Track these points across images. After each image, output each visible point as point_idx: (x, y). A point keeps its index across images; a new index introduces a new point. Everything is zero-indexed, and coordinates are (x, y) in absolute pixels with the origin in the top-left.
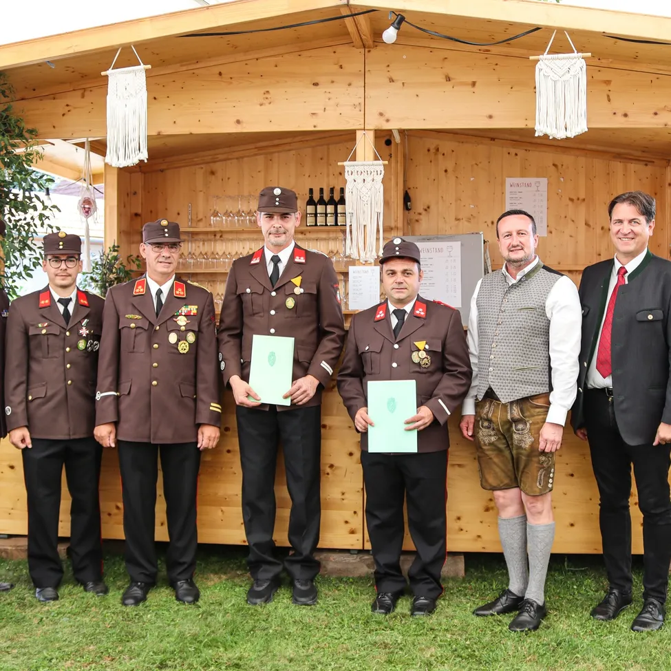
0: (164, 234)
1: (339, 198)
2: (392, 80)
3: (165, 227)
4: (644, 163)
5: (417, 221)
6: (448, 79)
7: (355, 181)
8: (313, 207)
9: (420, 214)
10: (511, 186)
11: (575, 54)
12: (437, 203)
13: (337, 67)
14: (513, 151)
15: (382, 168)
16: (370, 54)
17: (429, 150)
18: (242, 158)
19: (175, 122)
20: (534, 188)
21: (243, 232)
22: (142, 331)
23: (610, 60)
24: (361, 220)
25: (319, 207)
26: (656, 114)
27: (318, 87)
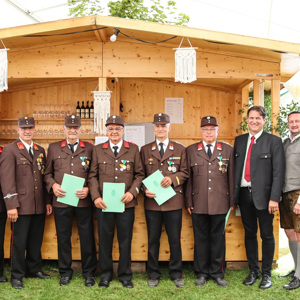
0: (26, 123)
1: (91, 106)
2: (114, 56)
3: (27, 120)
4: (225, 92)
5: (126, 116)
6: (139, 56)
7: (98, 100)
8: (79, 110)
9: (127, 113)
10: (168, 101)
11: (192, 48)
12: (135, 108)
13: (91, 50)
14: (168, 86)
15: (110, 94)
16: (105, 44)
17: (131, 85)
18: (47, 87)
19: (19, 73)
20: (177, 102)
21: (47, 121)
22: (28, 165)
23: (208, 49)
24: (101, 116)
25: (82, 110)
26: (227, 72)
27: (82, 58)
